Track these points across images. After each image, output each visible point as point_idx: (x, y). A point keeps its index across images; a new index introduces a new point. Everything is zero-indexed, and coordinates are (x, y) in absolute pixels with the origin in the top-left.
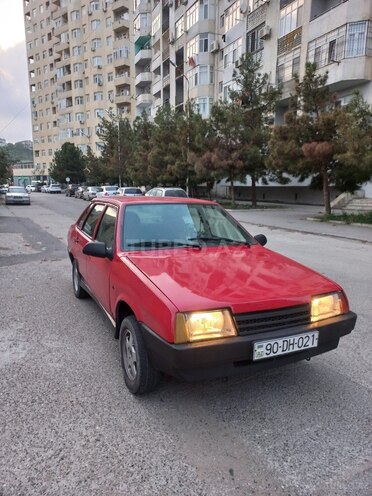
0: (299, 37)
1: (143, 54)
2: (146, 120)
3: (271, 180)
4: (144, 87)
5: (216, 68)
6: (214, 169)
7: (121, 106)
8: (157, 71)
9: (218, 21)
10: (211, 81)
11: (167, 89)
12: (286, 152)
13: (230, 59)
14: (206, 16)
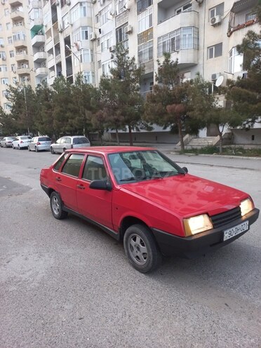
0: (152, 35)
1: (38, 38)
2: (46, 87)
3: (141, 128)
4: (41, 63)
5: (94, 51)
6: (106, 122)
7: (22, 76)
8: (51, 51)
9: (94, 19)
10: (92, 60)
11: (59, 65)
12: (156, 110)
13: (105, 45)
14: (85, 15)
